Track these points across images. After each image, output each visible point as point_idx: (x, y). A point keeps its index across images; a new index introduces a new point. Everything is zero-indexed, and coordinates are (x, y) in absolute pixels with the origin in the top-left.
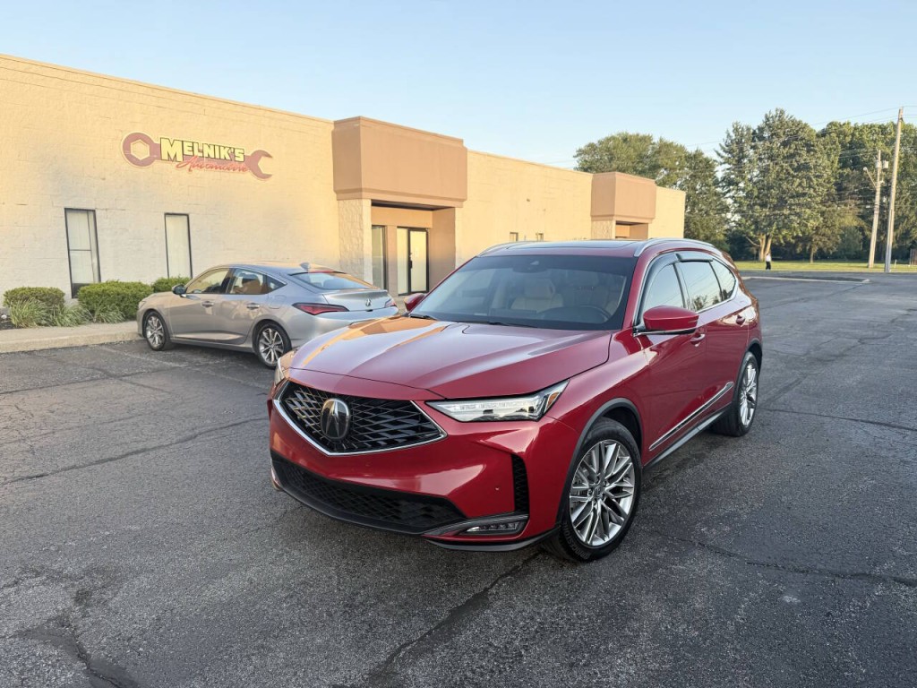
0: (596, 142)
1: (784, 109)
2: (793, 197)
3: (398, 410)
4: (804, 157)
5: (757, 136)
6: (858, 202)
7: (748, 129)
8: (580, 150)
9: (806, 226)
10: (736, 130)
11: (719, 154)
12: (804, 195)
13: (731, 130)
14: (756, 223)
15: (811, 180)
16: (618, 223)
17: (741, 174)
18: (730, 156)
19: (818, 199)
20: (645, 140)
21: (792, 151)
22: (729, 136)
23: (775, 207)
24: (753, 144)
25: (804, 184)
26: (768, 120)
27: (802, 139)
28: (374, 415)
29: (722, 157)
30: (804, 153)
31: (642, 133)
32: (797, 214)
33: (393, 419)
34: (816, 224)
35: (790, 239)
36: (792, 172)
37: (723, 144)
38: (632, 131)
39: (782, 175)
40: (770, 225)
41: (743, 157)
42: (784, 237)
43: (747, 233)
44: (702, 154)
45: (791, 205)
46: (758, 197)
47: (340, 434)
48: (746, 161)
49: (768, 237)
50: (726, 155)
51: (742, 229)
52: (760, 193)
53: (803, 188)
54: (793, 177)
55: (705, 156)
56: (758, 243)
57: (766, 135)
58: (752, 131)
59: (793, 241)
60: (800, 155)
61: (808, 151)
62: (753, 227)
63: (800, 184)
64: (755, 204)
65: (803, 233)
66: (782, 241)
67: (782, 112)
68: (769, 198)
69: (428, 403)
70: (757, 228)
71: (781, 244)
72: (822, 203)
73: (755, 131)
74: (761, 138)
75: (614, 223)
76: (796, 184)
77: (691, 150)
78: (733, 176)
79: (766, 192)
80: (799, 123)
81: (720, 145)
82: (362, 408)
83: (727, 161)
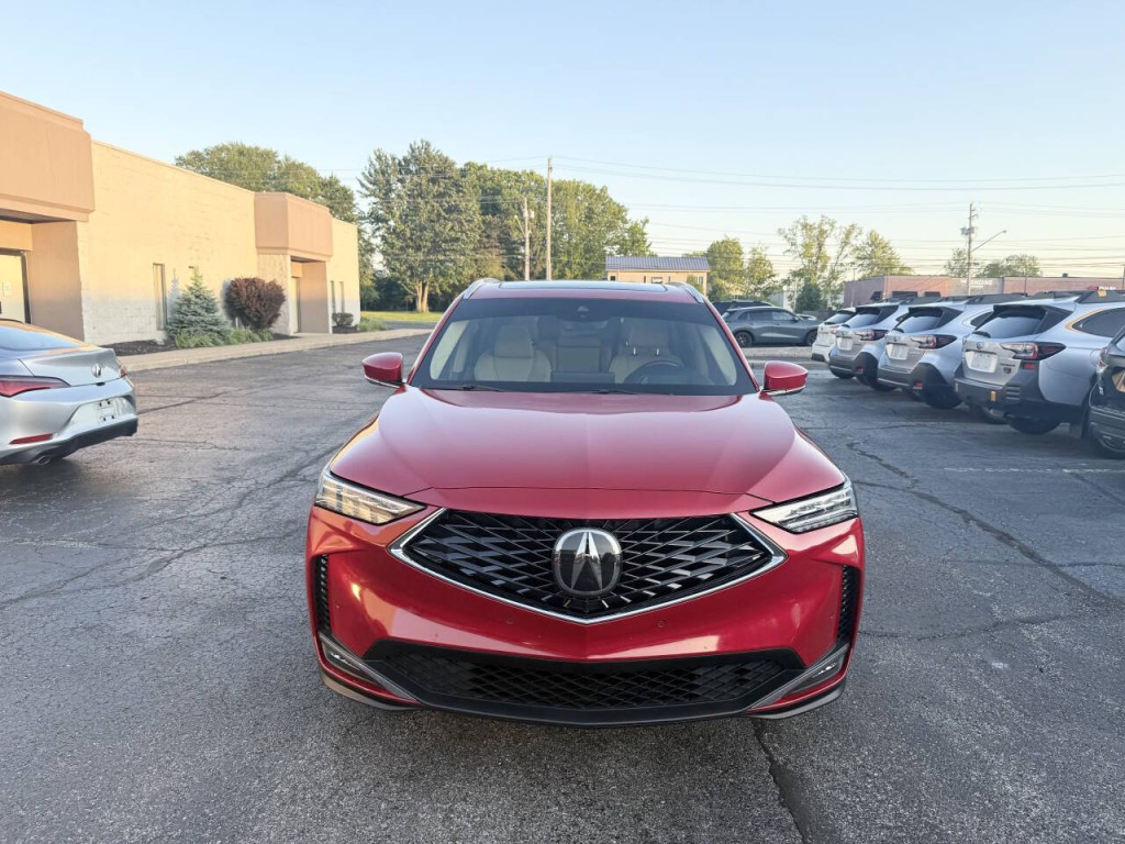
0: (201, 151)
1: (430, 141)
2: (446, 241)
3: (699, 531)
4: (455, 198)
5: (403, 167)
6: (501, 252)
7: (394, 159)
8: (180, 158)
9: (461, 274)
10: (379, 158)
11: (363, 185)
12: (457, 239)
13: (373, 157)
14: (411, 268)
15: (462, 224)
16: (294, 259)
17: (389, 210)
18: (375, 187)
19: (471, 246)
20: (268, 156)
21: (441, 190)
22: (372, 164)
23: (429, 253)
24: (400, 177)
25: (457, 228)
26: (413, 151)
27: (450, 178)
28: (661, 545)
29: (367, 189)
30: (453, 193)
31: (263, 146)
32: (452, 261)
33: (691, 545)
34: (471, 272)
35: (445, 287)
36: (443, 214)
37: (366, 173)
38: (249, 143)
39: (434, 217)
40: (426, 271)
41: (391, 190)
42: (441, 286)
43: (403, 280)
44: (337, 182)
45: (445, 250)
46: (411, 239)
47: (604, 586)
48: (393, 196)
49: (424, 285)
50: (371, 186)
51: (397, 275)
52: (412, 234)
53: (456, 233)
54: (445, 218)
55: (342, 184)
56: (416, 292)
57: (413, 168)
58: (397, 161)
59: (449, 291)
60: (450, 196)
61: (458, 192)
62: (409, 273)
63: (452, 228)
64: (408, 247)
65: (459, 281)
66: (438, 291)
67: (428, 144)
68: (422, 240)
69: (756, 514)
70: (412, 276)
71: (437, 294)
72: (474, 249)
73: (400, 162)
74: (409, 172)
75: (289, 259)
76: (449, 227)
77: (325, 175)
78: (381, 212)
79: (419, 233)
80: (446, 160)
81: (363, 173)
82: (636, 537)
83: (373, 194)
